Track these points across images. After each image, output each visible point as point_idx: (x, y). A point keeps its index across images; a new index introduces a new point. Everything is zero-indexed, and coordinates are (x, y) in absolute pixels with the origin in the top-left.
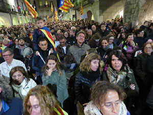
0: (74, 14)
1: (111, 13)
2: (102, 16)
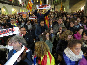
0: (53, 7)
1: (76, 7)
2: (71, 9)
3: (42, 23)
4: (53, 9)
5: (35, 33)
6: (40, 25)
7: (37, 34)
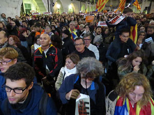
3: (125, 36)
4: (145, 10)
5: (107, 54)
6: (119, 40)
7: (109, 57)
